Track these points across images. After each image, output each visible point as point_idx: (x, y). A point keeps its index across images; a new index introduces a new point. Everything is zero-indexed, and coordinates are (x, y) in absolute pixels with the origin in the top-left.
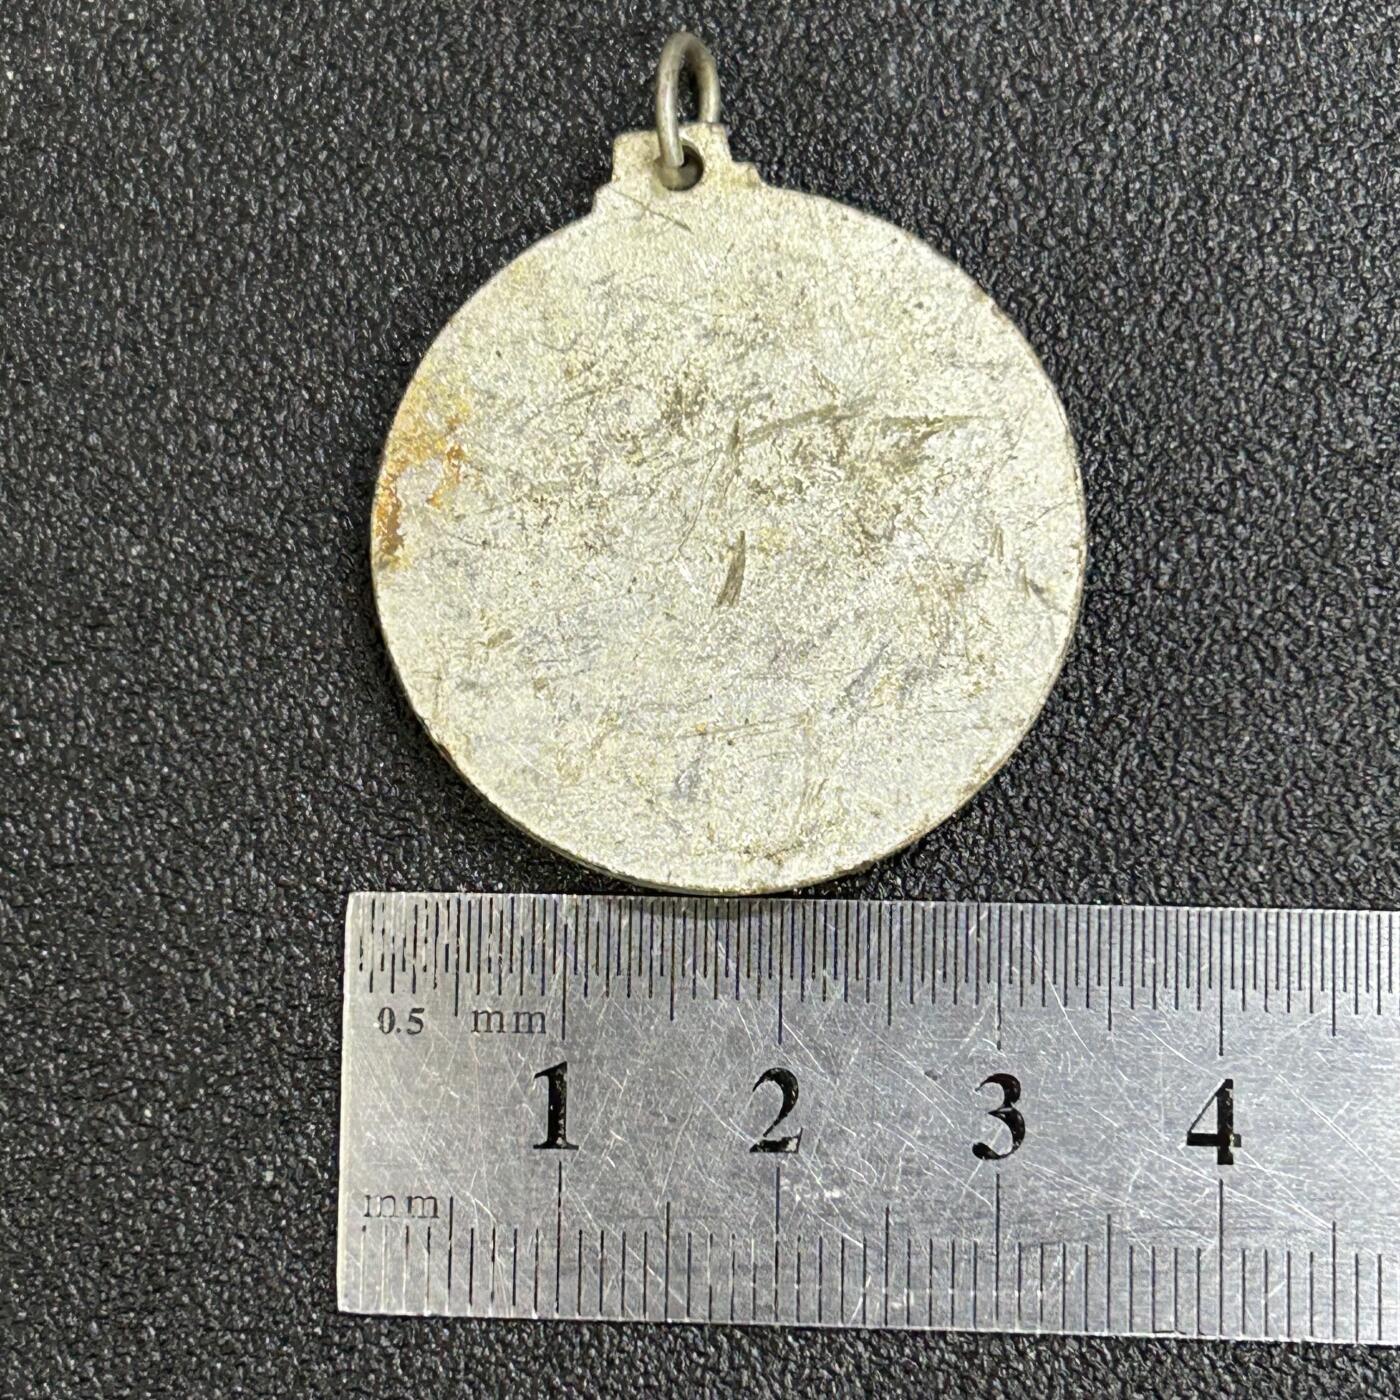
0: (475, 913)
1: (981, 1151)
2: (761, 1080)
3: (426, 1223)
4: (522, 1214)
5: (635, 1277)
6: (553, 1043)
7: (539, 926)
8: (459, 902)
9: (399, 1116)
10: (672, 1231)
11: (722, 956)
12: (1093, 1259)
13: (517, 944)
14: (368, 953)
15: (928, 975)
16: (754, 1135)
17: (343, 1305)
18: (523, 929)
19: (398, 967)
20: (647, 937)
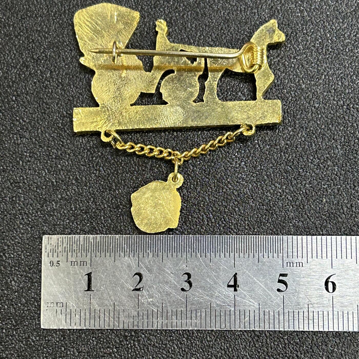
0: (71, 239)
1: (183, 290)
2: (135, 275)
3: (61, 308)
4: (82, 306)
5: (107, 319)
6: (88, 268)
7: (85, 242)
8: (68, 237)
9: (55, 285)
10: (115, 309)
11: (126, 248)
12: (207, 313)
13: (81, 246)
14: (47, 249)
15: (171, 251)
16: (133, 287)
17: (42, 327)
18: (82, 243)
19: (54, 251)
20: (109, 244)
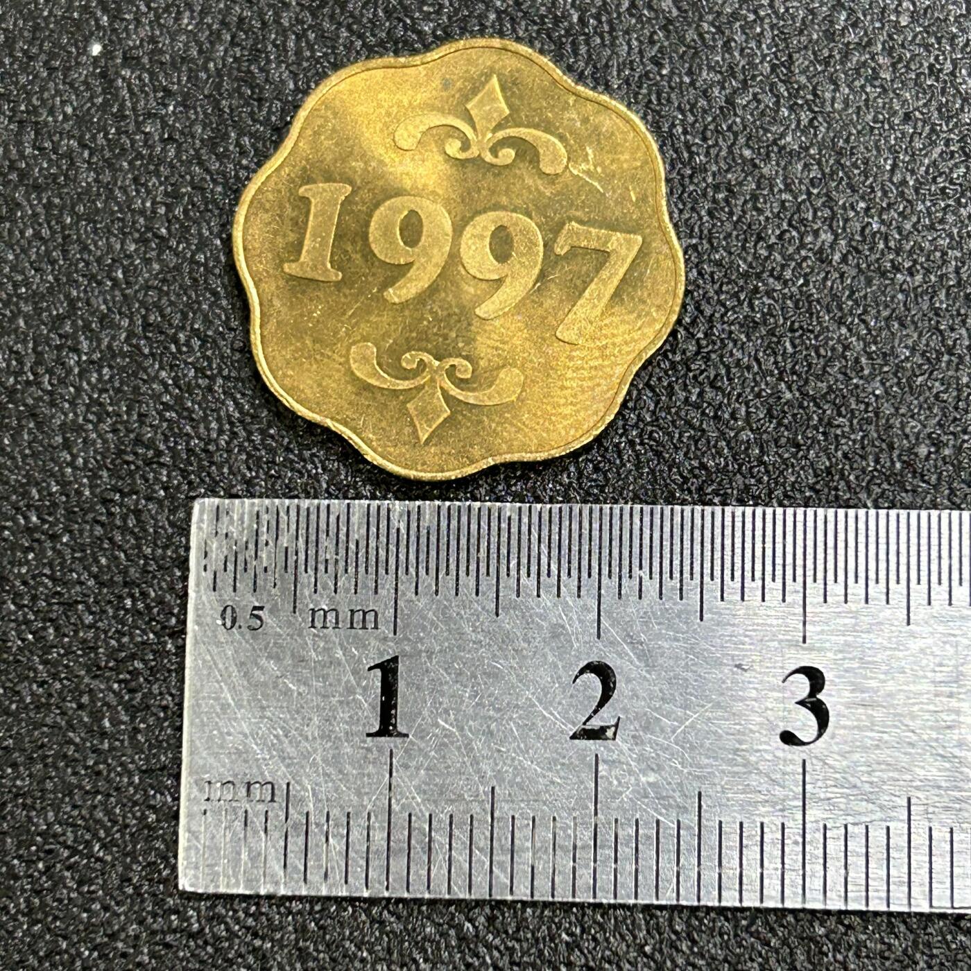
0: (313, 517)
1: (789, 738)
2: (582, 672)
3: (261, 808)
4: (354, 798)
5: (461, 857)
6: (385, 639)
7: (373, 529)
8: (298, 507)
9: (240, 707)
10: (496, 814)
11: (544, 560)
12: (894, 840)
13: (352, 546)
14: (212, 555)
16: (574, 724)
17: (185, 883)
18: (358, 533)
19: (240, 567)
20: (473, 540)
